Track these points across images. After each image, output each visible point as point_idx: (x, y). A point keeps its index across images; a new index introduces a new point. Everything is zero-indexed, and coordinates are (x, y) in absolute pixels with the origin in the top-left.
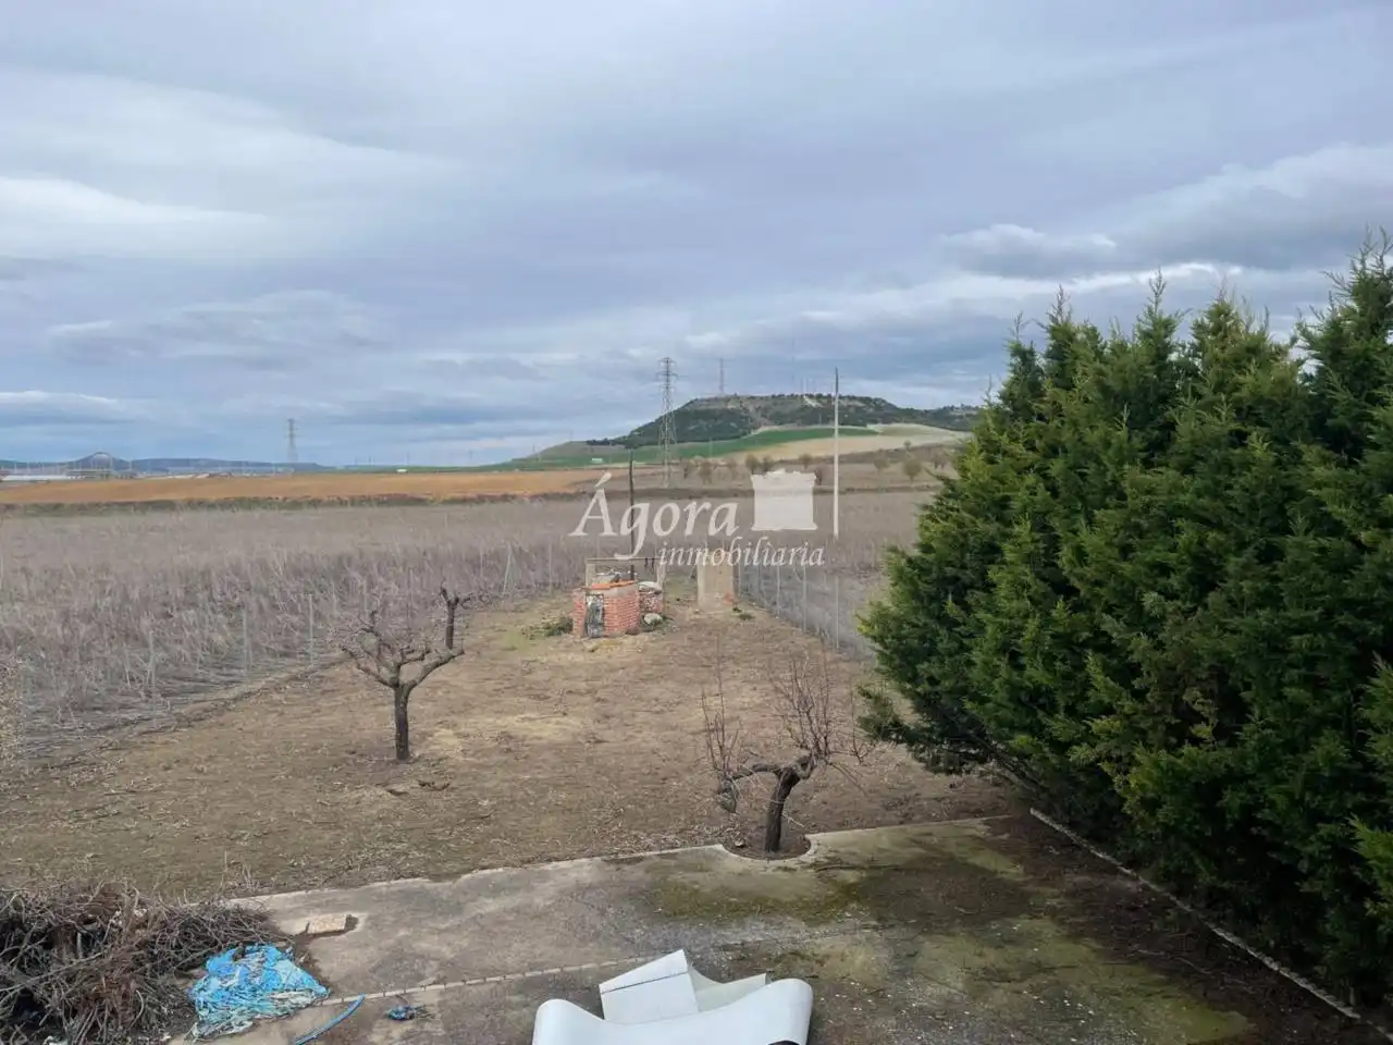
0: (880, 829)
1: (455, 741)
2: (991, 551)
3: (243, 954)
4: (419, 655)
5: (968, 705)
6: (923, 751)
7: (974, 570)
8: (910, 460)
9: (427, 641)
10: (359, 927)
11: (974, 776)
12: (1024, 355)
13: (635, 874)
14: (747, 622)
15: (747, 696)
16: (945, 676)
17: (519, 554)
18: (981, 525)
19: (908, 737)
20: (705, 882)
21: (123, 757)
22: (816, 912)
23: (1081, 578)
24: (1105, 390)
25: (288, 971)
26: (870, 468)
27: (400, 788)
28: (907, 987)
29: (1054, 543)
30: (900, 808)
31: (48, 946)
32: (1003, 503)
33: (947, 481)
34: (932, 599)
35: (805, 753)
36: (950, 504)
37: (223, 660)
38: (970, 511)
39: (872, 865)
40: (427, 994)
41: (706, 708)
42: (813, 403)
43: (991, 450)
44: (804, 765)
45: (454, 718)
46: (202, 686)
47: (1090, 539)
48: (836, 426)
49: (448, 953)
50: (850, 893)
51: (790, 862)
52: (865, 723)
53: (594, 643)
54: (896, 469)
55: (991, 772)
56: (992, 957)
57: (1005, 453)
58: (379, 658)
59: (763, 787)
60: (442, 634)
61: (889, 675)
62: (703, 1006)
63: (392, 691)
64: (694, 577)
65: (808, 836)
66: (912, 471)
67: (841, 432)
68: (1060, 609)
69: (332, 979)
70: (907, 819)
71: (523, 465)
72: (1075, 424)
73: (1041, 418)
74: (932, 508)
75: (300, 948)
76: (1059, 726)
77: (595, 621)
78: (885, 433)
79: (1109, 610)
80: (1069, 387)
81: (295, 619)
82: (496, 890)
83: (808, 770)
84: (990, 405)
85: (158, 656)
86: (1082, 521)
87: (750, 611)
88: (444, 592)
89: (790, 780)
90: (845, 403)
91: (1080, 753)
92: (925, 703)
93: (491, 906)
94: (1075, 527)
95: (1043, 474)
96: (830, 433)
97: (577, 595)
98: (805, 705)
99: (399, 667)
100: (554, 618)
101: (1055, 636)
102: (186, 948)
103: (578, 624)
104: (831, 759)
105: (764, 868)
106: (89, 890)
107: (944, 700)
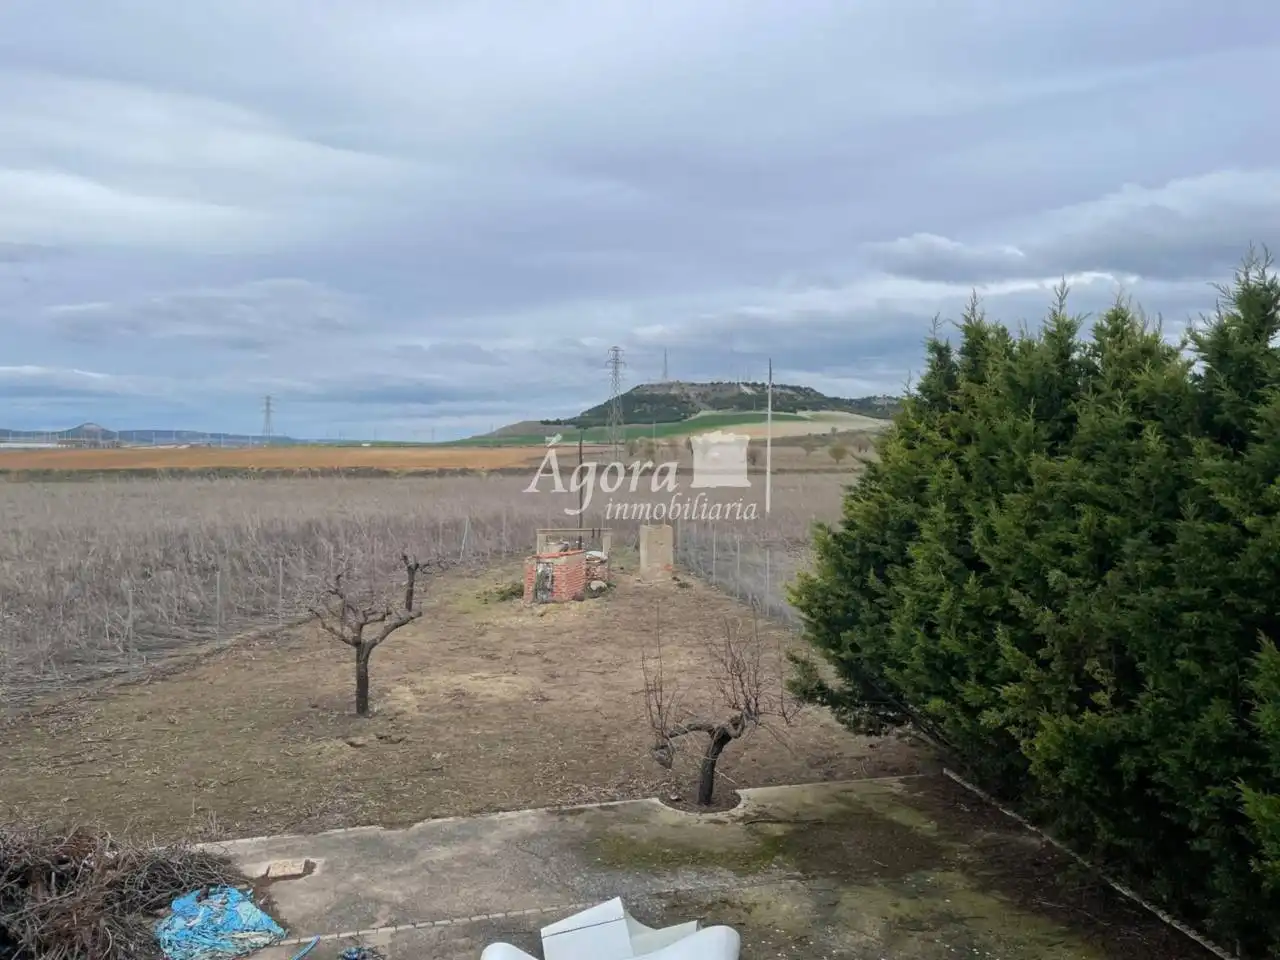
0: (805, 785)
1: (409, 697)
2: (909, 530)
3: (206, 895)
4: (379, 616)
5: (888, 671)
6: (845, 713)
7: (893, 546)
8: (838, 447)
9: (388, 604)
10: (317, 871)
11: (892, 738)
12: (941, 352)
13: (579, 824)
14: (686, 591)
15: (685, 660)
16: (867, 643)
17: (476, 525)
18: (901, 506)
19: (833, 700)
20: (643, 833)
21: (100, 708)
22: (745, 862)
23: (991, 555)
24: (1013, 384)
25: (248, 912)
26: (799, 451)
27: (359, 740)
28: (827, 934)
29: (967, 522)
30: (824, 766)
31: (24, 884)
32: (922, 485)
33: (869, 464)
34: (855, 572)
35: (738, 713)
36: (873, 486)
37: (197, 618)
38: (892, 493)
39: (795, 820)
40: (379, 936)
41: (646, 671)
42: (748, 391)
43: (910, 437)
44: (736, 725)
45: (409, 676)
46: (178, 641)
47: (999, 521)
48: (769, 412)
49: (398, 896)
50: (776, 846)
51: (720, 816)
52: (792, 686)
53: (544, 607)
54: (823, 453)
55: (909, 735)
56: (907, 907)
57: (923, 440)
58: (343, 620)
59: (697, 745)
60: (401, 598)
61: (815, 642)
62: (640, 950)
63: (354, 650)
64: (637, 548)
65: (738, 791)
66: (838, 454)
67: (775, 418)
68: (972, 584)
69: (290, 920)
70: (829, 776)
71: (481, 442)
72: (986, 415)
73: (955, 408)
74: (855, 489)
75: (261, 891)
76: (970, 692)
77: (544, 587)
78: (813, 419)
79: (1017, 585)
80: (981, 381)
81: (266, 581)
82: (447, 839)
83: (739, 730)
84: (909, 395)
85: (135, 613)
86: (992, 506)
87: (688, 580)
88: (405, 558)
89: (723, 739)
90: (778, 391)
91: (990, 718)
92: (847, 669)
93: (442, 853)
94: (987, 508)
95: (956, 459)
96: (763, 418)
97: (529, 561)
98: (737, 669)
99: (361, 626)
100: (506, 584)
101: (967, 609)
102: (153, 888)
103: (529, 589)
104: (761, 719)
105: (697, 821)
106: (64, 831)
107: (866, 666)
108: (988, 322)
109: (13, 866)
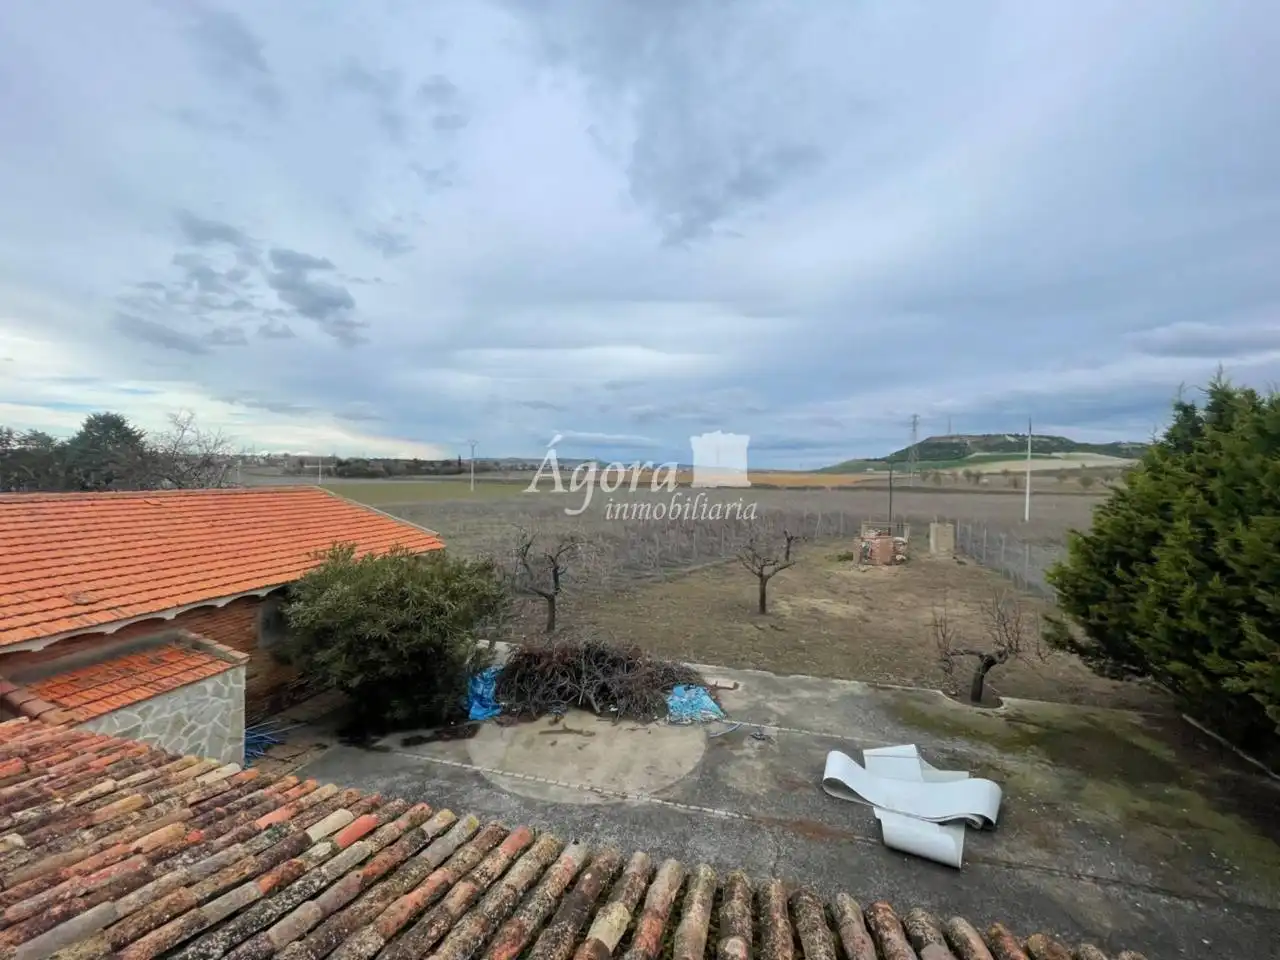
0: (1057, 704)
1: (787, 608)
2: (1154, 538)
3: (689, 688)
4: (771, 562)
5: (1131, 637)
6: (1091, 661)
7: (1138, 549)
8: (1086, 478)
9: (778, 557)
10: (740, 689)
11: (1134, 685)
12: (1187, 410)
13: (887, 696)
14: (962, 566)
15: (962, 610)
16: (1114, 616)
17: (824, 516)
18: (1146, 520)
19: (1081, 651)
20: (930, 711)
21: (644, 591)
22: (1005, 745)
23: (1236, 561)
24: (1261, 431)
25: (707, 701)
26: (1054, 480)
27: (760, 626)
28: (1073, 807)
29: (1211, 536)
30: (1073, 693)
31: (614, 665)
32: (1166, 507)
33: (1116, 490)
34: (1102, 565)
35: (1002, 649)
36: (1120, 506)
37: (686, 554)
38: (1138, 510)
39: (1048, 726)
40: (771, 730)
41: (934, 613)
42: (1012, 440)
43: (1155, 470)
44: (1000, 656)
45: (786, 596)
46: (676, 565)
47: (1241, 532)
48: (1029, 453)
49: (783, 712)
50: (1029, 740)
51: (988, 711)
52: (1047, 637)
53: (865, 568)
54: (1073, 481)
55: (1148, 684)
56: (1144, 805)
57: (1167, 473)
58: (753, 563)
59: (971, 664)
60: (784, 553)
61: (1067, 610)
62: (927, 780)
63: (758, 579)
64: (928, 536)
65: (1002, 699)
66: (1086, 482)
67: (1033, 457)
68: (1216, 581)
69: (726, 710)
70: (1075, 701)
71: (824, 471)
72: (1232, 456)
73: (1200, 450)
74: (1104, 507)
75: (713, 691)
76: (1212, 661)
77: (866, 556)
78: (1067, 458)
79: (1263, 585)
80: (1229, 429)
81: (716, 539)
82: (808, 687)
83: (1003, 659)
84: (1155, 442)
85: (659, 550)
86: (1239, 524)
87: (964, 560)
88: (785, 533)
89: (990, 663)
90: (1036, 440)
91: (1232, 684)
92: (1094, 631)
93: (806, 694)
94: (1232, 526)
95: (1201, 488)
96: (1025, 457)
97: (857, 540)
98: (1003, 620)
99: (762, 567)
100: (843, 552)
101: (1210, 600)
102: (666, 680)
103: (856, 557)
104: (1020, 655)
105: (971, 712)
106: (630, 646)
107: (1110, 631)
108: (1235, 386)
109: (610, 657)
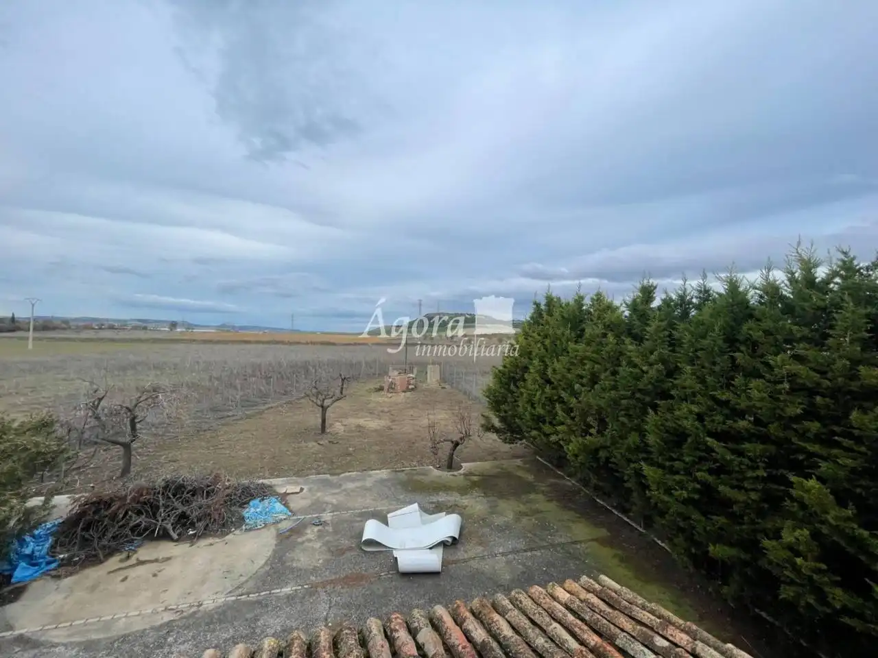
0: (486, 462)
1: (341, 427)
2: (526, 369)
3: (263, 500)
4: (330, 396)
5: (517, 420)
6: (501, 436)
7: (520, 374)
9: (334, 392)
10: (304, 491)
11: (518, 445)
12: (537, 305)
13: (402, 476)
14: (444, 390)
15: (443, 415)
16: (510, 410)
17: (367, 363)
18: (523, 360)
19: (497, 431)
20: (426, 479)
21: (225, 428)
22: (463, 491)
23: (554, 378)
24: (563, 317)
25: (279, 506)
27: (321, 443)
28: (493, 517)
29: (546, 366)
30: (493, 455)
31: (193, 495)
32: (530, 353)
34: (506, 384)
35: (462, 435)
37: (264, 396)
38: (520, 355)
39: (483, 475)
40: (327, 516)
41: (429, 419)
43: (526, 335)
44: (461, 440)
45: (340, 420)
46: (255, 404)
47: (557, 366)
49: (334, 501)
50: (474, 485)
51: (455, 473)
53: (391, 395)
54: (494, 340)
55: (524, 444)
56: (522, 508)
57: (531, 336)
58: (317, 398)
59: (447, 446)
60: (339, 389)
61: (491, 409)
62: (424, 523)
63: (321, 409)
64: (426, 373)
65: (462, 464)
68: (548, 389)
69: (294, 510)
70: (495, 459)
72: (553, 328)
73: (542, 325)
75: (283, 498)
76: (547, 428)
79: (564, 389)
80: (552, 316)
82: (353, 480)
83: (463, 441)
84: (526, 320)
85: (241, 393)
86: (555, 361)
87: (445, 386)
88: (341, 375)
89: (457, 444)
91: (553, 438)
92: (503, 419)
93: (350, 486)
94: (553, 361)
95: (543, 344)
97: (386, 378)
98: (463, 419)
99: (324, 400)
100: (377, 386)
101: (546, 398)
102: (243, 497)
103: (386, 388)
104: (471, 438)
105: (446, 475)
106: (210, 475)
107: (509, 418)
108: (554, 295)
109: (189, 488)
